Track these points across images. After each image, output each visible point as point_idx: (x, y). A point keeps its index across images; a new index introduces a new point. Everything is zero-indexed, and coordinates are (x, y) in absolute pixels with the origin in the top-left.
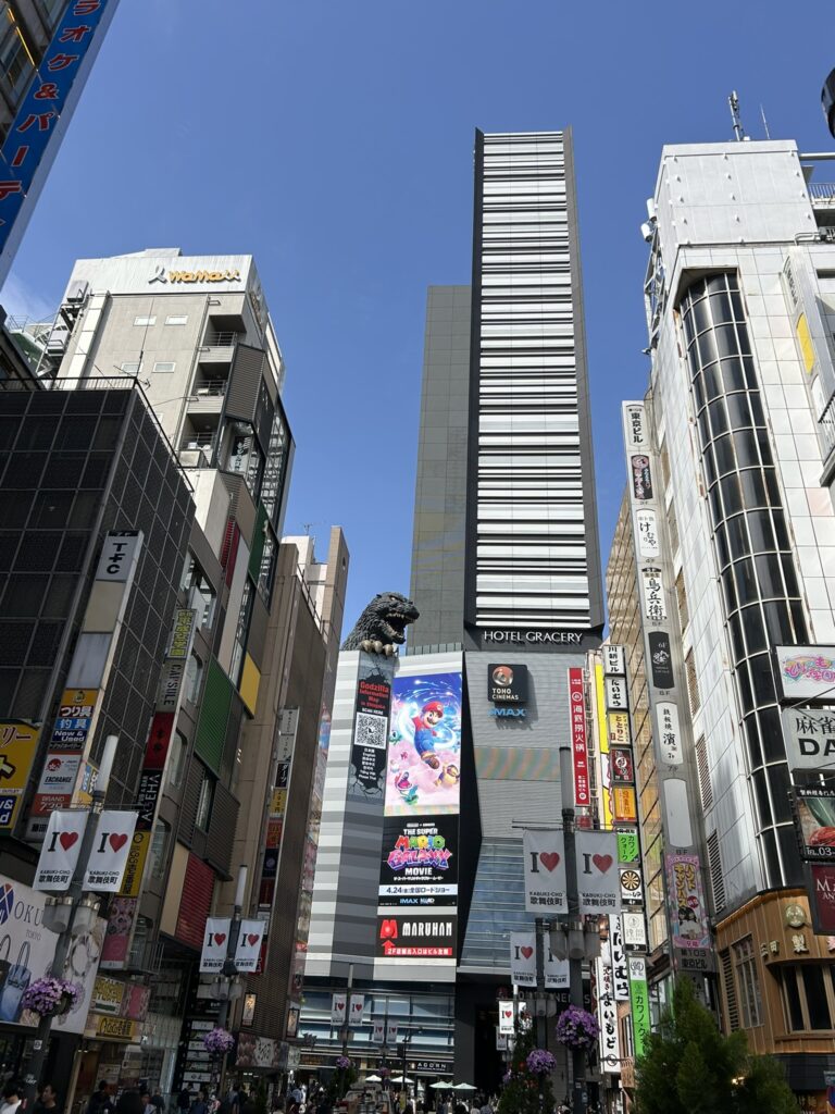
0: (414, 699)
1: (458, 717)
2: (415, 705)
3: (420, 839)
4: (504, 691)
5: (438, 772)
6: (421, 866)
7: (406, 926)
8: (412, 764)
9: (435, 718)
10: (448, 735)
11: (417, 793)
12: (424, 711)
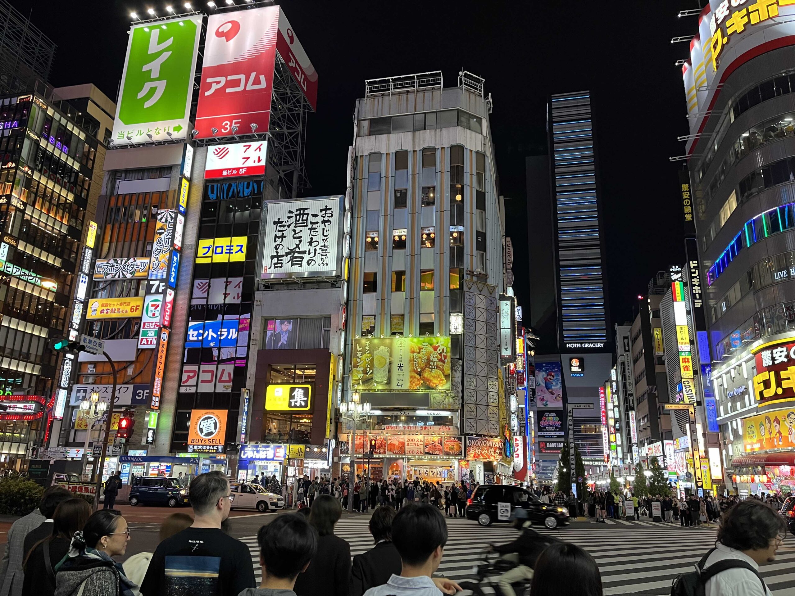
0: (543, 371)
1: (560, 378)
2: (544, 373)
3: (550, 418)
4: (576, 368)
5: (554, 396)
6: (551, 426)
7: (548, 444)
8: (545, 393)
9: (552, 378)
10: (557, 384)
11: (548, 403)
12: (548, 375)
